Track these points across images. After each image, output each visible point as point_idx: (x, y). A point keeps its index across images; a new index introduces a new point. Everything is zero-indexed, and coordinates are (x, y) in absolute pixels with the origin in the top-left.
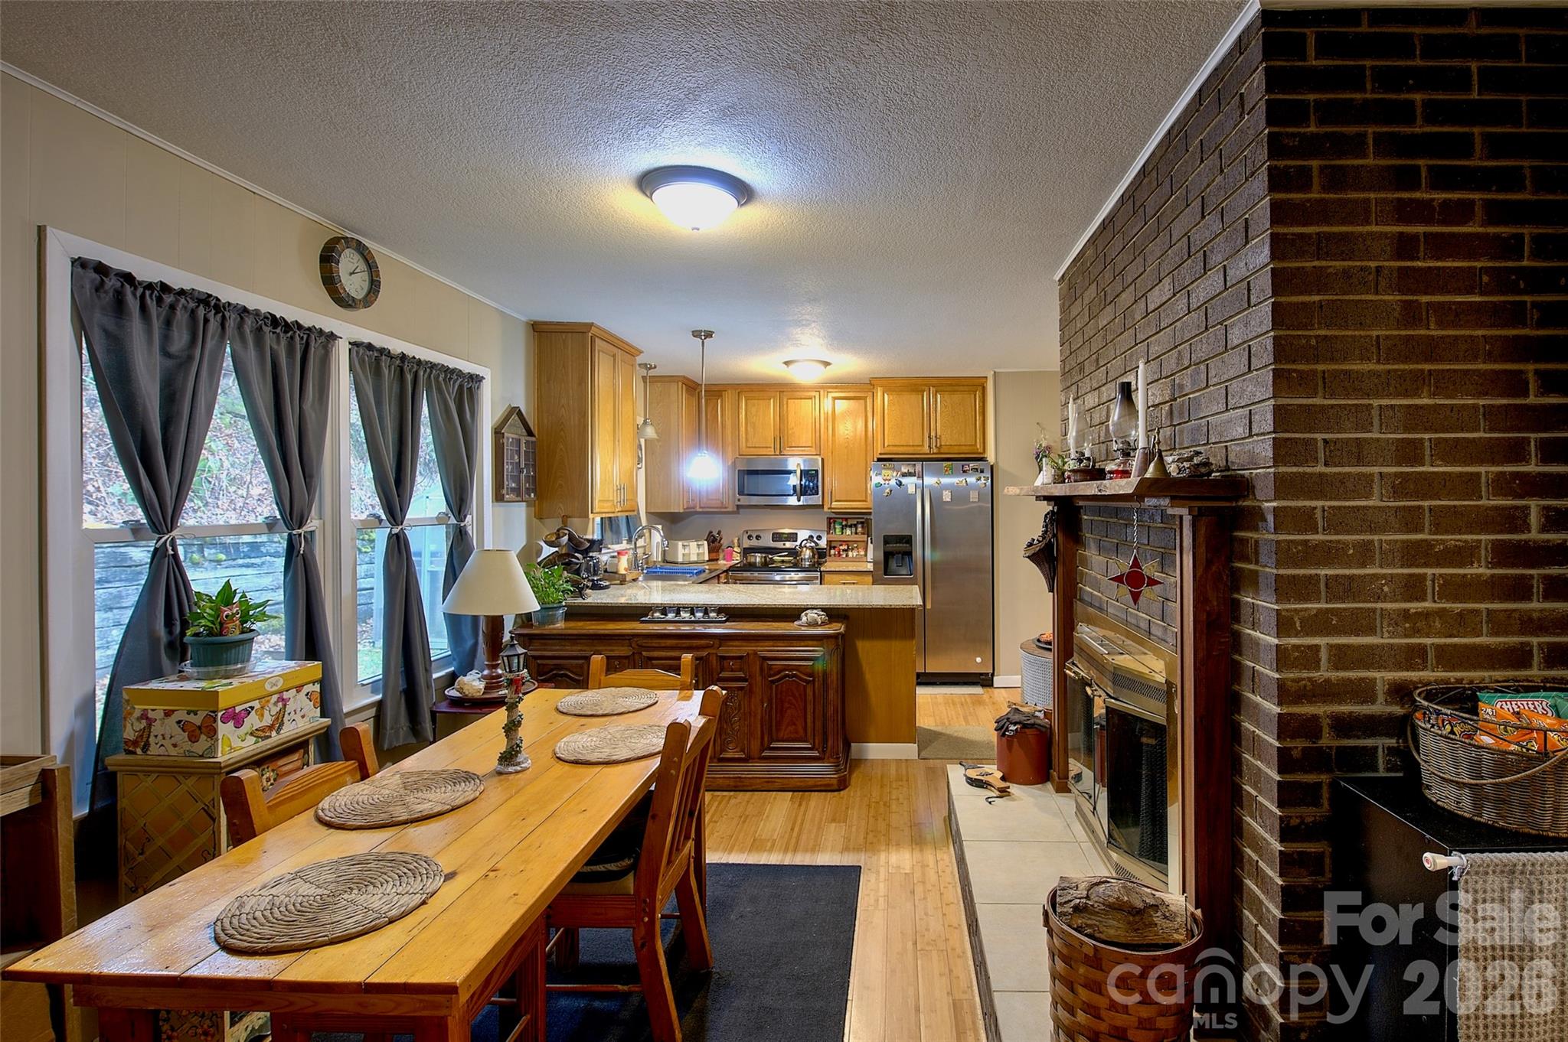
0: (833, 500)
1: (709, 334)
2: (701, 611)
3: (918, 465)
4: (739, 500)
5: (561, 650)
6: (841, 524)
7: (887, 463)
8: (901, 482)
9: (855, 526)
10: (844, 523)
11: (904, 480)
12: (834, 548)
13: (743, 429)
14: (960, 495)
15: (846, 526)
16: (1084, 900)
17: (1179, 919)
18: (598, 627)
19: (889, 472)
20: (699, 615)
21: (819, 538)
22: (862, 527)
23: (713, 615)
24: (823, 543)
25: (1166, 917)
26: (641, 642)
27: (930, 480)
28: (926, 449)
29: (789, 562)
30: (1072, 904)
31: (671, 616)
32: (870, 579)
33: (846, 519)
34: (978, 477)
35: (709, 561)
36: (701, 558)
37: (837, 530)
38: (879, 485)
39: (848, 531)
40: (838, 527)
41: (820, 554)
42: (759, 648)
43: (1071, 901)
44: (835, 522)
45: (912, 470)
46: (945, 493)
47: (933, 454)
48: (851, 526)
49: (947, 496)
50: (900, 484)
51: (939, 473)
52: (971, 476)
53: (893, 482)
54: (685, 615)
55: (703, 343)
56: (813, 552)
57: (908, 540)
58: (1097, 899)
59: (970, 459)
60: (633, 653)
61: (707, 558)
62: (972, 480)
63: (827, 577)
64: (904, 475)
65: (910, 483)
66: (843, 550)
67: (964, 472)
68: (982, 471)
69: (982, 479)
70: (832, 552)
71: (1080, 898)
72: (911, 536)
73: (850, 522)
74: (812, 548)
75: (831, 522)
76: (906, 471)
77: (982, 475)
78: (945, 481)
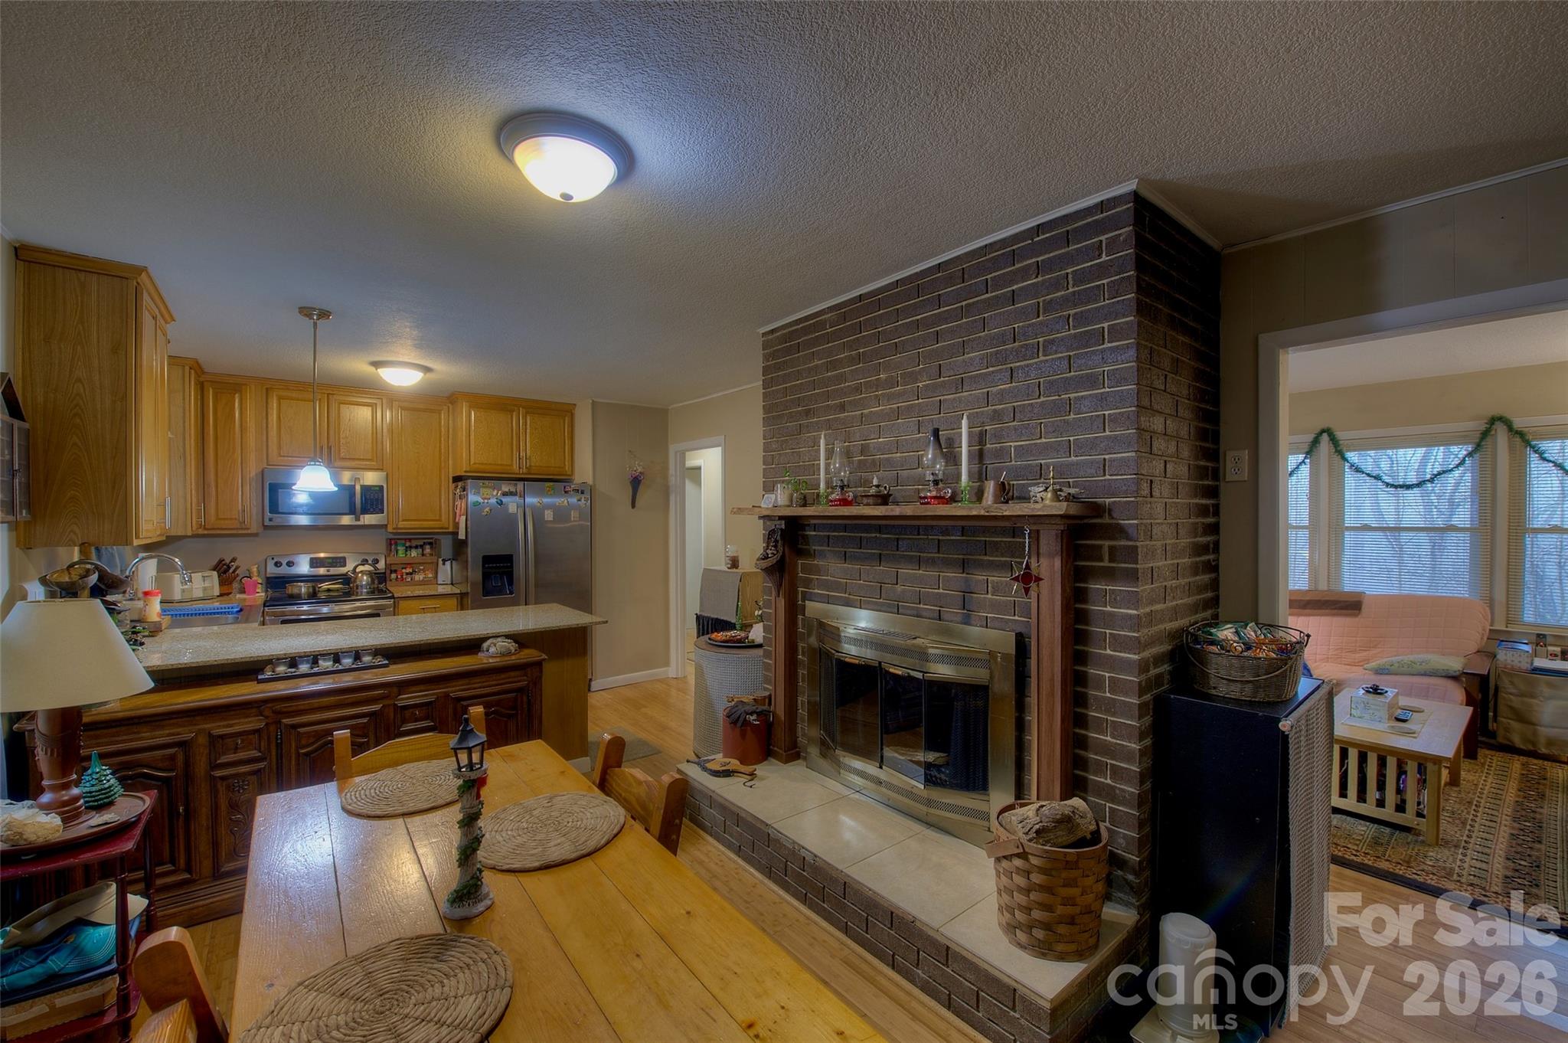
0: (401, 519)
1: (324, 314)
2: (349, 657)
3: (520, 485)
4: (270, 520)
5: (132, 740)
6: (404, 545)
7: (487, 482)
8: (501, 501)
9: (421, 546)
10: (408, 544)
11: (505, 500)
12: (395, 571)
13: (273, 432)
14: (561, 514)
15: (411, 547)
16: (1040, 824)
17: (1088, 815)
18: (189, 699)
19: (489, 491)
20: (347, 662)
21: (376, 561)
22: (431, 548)
23: (367, 659)
24: (381, 565)
25: (1082, 817)
26: (278, 707)
27: (531, 500)
28: (515, 468)
29: (337, 590)
30: (1034, 830)
31: (304, 668)
32: (454, 602)
33: (410, 540)
34: (579, 497)
35: (221, 595)
36: (209, 593)
37: (400, 552)
38: (476, 504)
39: (414, 553)
40: (401, 549)
41: (380, 579)
42: (450, 689)
43: (1032, 828)
44: (396, 544)
45: (513, 489)
46: (546, 512)
47: (523, 474)
48: (416, 547)
49: (549, 515)
50: (501, 503)
51: (541, 493)
52: (571, 497)
53: (493, 501)
54: (326, 664)
55: (315, 324)
56: (371, 577)
57: (508, 559)
58: (1047, 820)
59: (556, 480)
60: (267, 724)
61: (217, 592)
62: (573, 500)
63: (403, 604)
64: (505, 494)
65: (512, 505)
66: (407, 574)
67: (566, 492)
68: (582, 493)
69: (583, 500)
70: (393, 576)
71: (1037, 824)
72: (512, 556)
73: (414, 543)
74: (369, 573)
75: (392, 543)
76: (507, 490)
77: (583, 496)
78: (546, 500)
